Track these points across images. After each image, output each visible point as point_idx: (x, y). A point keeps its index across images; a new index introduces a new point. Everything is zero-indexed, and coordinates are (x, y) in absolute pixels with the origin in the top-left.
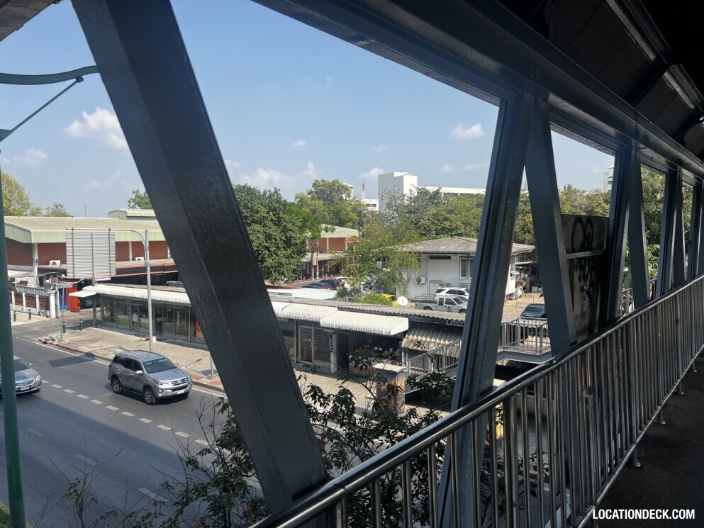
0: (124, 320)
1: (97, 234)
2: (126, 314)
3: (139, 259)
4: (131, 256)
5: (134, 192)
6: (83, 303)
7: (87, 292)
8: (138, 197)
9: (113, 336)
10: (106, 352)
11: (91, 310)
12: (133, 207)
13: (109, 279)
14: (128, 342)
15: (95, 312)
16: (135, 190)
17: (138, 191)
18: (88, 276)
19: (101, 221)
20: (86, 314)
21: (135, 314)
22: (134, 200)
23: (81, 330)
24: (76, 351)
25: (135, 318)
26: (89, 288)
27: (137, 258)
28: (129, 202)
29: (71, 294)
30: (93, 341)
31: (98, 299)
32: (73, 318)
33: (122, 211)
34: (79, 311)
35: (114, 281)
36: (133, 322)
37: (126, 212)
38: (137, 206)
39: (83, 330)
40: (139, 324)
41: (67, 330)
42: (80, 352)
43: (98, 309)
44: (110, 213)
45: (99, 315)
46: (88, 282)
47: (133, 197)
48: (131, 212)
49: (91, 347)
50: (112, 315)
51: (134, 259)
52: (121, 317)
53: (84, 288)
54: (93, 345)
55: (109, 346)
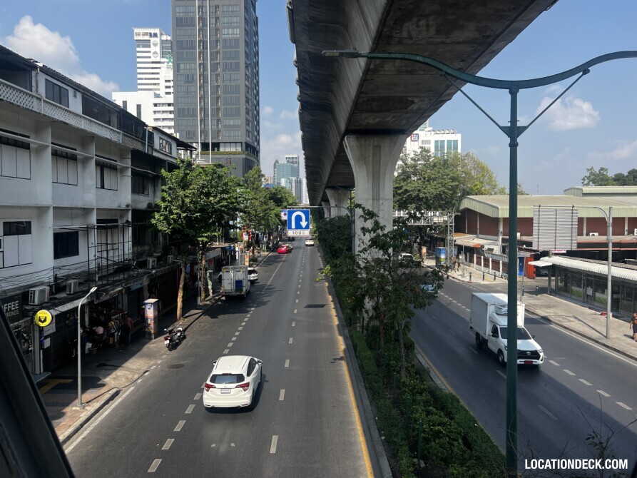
0: (577, 292)
1: (561, 210)
2: (580, 287)
3: (594, 235)
4: (585, 232)
5: (588, 170)
6: (538, 272)
7: (544, 262)
8: (592, 174)
9: (567, 305)
10: (561, 319)
11: (547, 278)
12: (588, 184)
13: (565, 252)
14: (583, 313)
15: (550, 280)
16: (590, 168)
17: (592, 168)
18: (546, 248)
19: (557, 198)
20: (542, 281)
21: (589, 288)
22: (588, 178)
23: (537, 295)
24: (533, 313)
25: (590, 291)
26: (546, 258)
27: (591, 234)
28: (584, 179)
29: (530, 263)
30: (549, 307)
31: (554, 269)
32: (529, 284)
33: (577, 189)
34: (534, 278)
35: (570, 254)
36: (587, 295)
37: (582, 190)
38: (591, 183)
39: (539, 296)
40: (593, 298)
41: (525, 294)
42: (537, 315)
43: (553, 278)
44: (565, 191)
45: (553, 284)
46: (545, 254)
47: (588, 174)
48: (586, 189)
49: (547, 312)
50: (566, 285)
51: (587, 235)
52: (575, 288)
53: (541, 259)
54: (548, 311)
55: (563, 314)
